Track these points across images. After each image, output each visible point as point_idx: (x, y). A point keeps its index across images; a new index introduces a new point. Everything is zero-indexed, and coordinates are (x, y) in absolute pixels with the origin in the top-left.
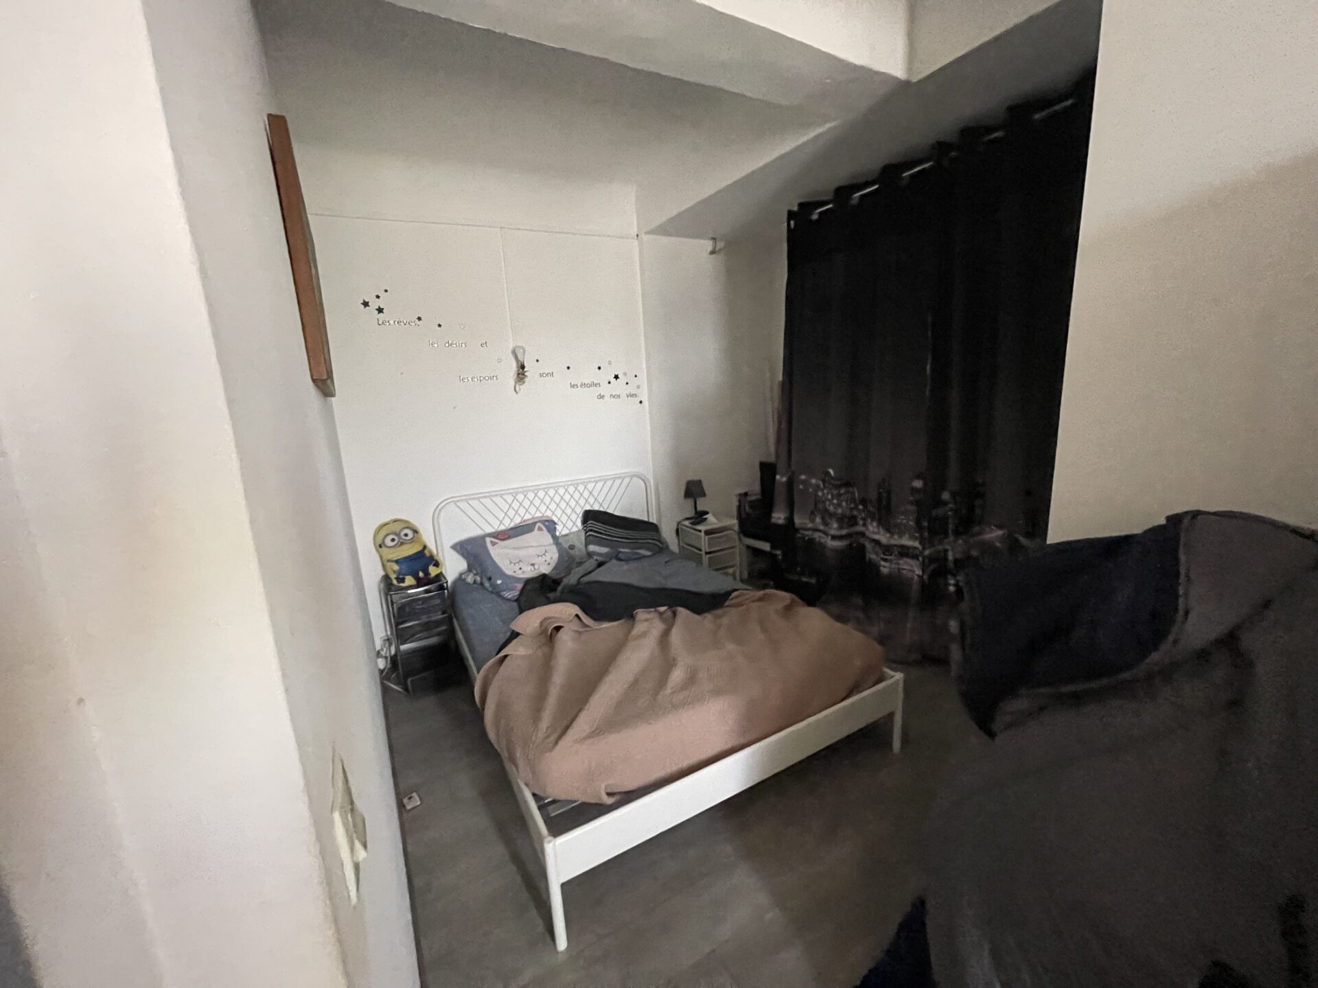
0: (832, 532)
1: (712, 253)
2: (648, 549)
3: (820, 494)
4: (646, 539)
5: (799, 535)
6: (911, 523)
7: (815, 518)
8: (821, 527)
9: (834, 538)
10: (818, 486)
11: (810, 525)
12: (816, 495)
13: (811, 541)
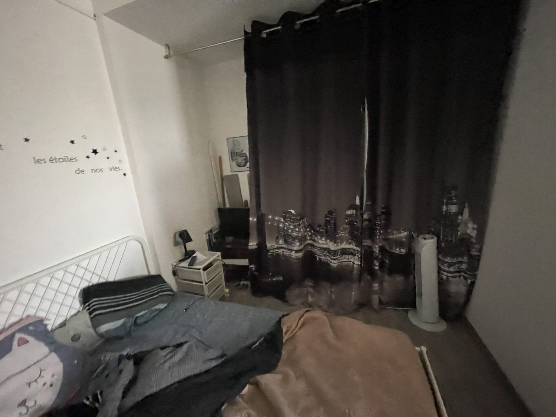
0: (296, 248)
1: (166, 57)
2: (163, 302)
3: (281, 225)
4: (158, 293)
5: (269, 254)
6: (347, 235)
7: (279, 240)
8: (284, 246)
9: (296, 252)
10: (279, 221)
11: (276, 246)
12: (279, 227)
13: (278, 255)
